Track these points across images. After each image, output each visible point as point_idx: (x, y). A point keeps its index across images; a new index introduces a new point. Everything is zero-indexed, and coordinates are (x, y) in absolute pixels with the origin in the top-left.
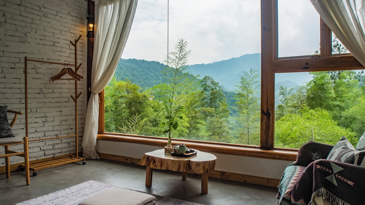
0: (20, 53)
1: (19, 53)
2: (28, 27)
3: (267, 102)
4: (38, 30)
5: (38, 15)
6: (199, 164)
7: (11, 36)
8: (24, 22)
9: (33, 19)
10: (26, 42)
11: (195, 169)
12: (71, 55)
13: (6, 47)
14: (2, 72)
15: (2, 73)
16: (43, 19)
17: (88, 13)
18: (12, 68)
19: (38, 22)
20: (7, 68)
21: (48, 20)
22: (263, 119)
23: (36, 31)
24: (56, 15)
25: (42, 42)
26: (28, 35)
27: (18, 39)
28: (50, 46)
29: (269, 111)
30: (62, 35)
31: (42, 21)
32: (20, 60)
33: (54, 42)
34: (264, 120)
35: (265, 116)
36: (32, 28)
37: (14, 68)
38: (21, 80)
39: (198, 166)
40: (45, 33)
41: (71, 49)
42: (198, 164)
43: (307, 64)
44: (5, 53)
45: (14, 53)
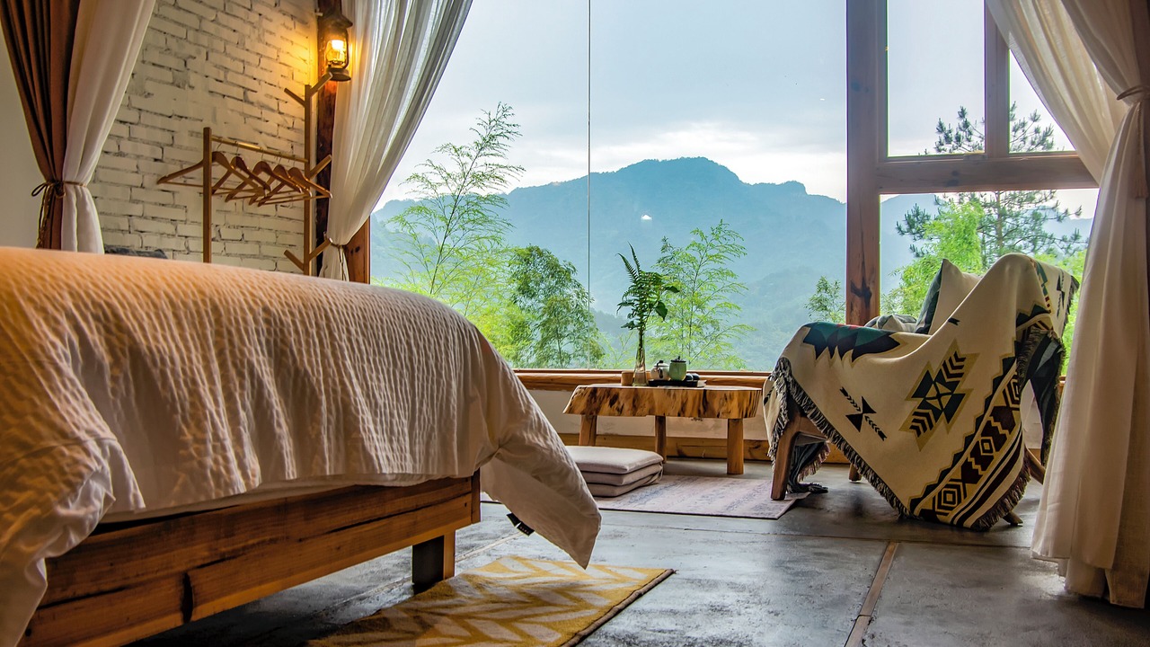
0: (174, 117)
1: (170, 117)
2: (190, 43)
3: (863, 263)
4: (212, 50)
5: (213, 8)
6: (730, 396)
7: (154, 64)
8: (183, 25)
9: (201, 19)
10: (186, 86)
11: (720, 407)
12: (281, 129)
13: (146, 97)
14: (136, 170)
15: (137, 172)
16: (223, 18)
17: (319, 6)
18: (156, 160)
19: (211, 28)
20: (146, 158)
21: (234, 23)
22: (854, 305)
23: (207, 53)
24: (249, 7)
25: (219, 88)
26: (190, 62)
27: (168, 76)
28: (236, 101)
29: (868, 285)
30: (262, 68)
31: (219, 24)
32: (173, 138)
33: (246, 90)
34: (855, 309)
35: (857, 298)
36: (199, 45)
37: (161, 161)
38: (176, 195)
39: (728, 400)
40: (228, 63)
41: (282, 111)
42: (728, 395)
43: (955, 173)
44: (143, 114)
45: (161, 117)
